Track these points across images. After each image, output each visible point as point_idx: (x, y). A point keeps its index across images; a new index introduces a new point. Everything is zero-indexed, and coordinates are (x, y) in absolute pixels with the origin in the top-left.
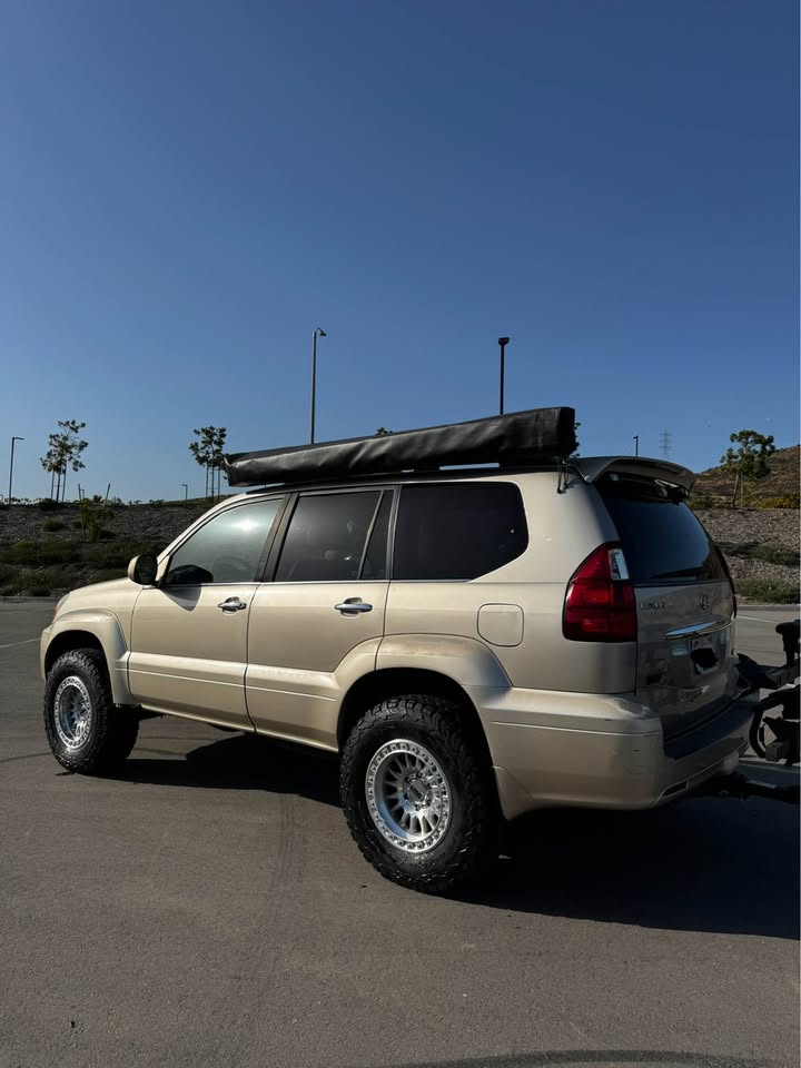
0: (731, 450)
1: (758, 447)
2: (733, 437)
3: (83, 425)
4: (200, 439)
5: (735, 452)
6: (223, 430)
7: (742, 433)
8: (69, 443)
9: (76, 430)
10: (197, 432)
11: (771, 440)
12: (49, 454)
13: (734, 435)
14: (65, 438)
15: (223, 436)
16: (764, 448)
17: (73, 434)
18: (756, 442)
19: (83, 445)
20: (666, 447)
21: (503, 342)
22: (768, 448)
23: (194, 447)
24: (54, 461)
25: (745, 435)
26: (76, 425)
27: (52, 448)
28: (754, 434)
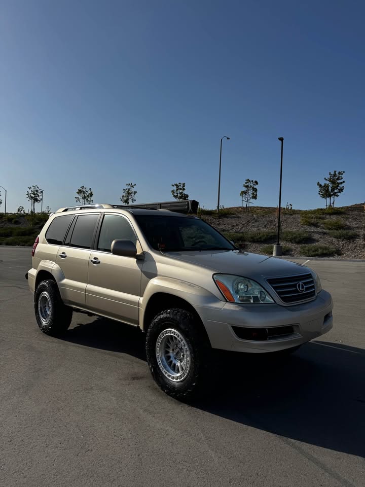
3: (135, 185)
4: (175, 188)
6: (184, 184)
8: (130, 192)
9: (133, 187)
10: (173, 185)
12: (123, 196)
14: (129, 190)
15: (184, 186)
17: (132, 188)
19: (135, 193)
23: (173, 192)
24: (125, 199)
26: (133, 185)
27: (124, 194)
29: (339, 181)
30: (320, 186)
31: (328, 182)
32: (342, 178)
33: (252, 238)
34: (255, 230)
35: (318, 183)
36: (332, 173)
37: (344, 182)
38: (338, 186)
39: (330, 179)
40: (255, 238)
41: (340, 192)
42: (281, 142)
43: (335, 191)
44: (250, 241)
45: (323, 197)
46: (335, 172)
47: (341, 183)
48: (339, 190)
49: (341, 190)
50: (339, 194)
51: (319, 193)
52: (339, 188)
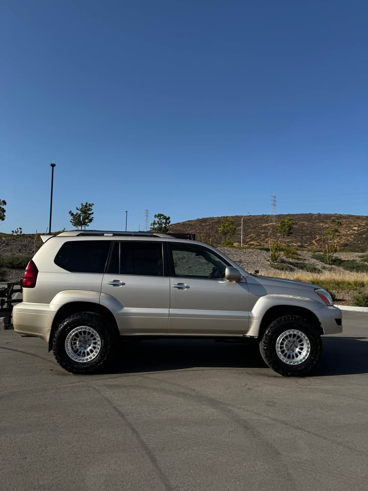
0: (155, 221)
1: (164, 221)
2: (156, 216)
5: (156, 222)
7: (158, 215)
11: (169, 218)
13: (156, 215)
16: (166, 221)
18: (164, 219)
20: (147, 216)
21: (53, 166)
22: (168, 221)
25: (160, 215)
28: (163, 215)
29: (90, 212)
30: (72, 214)
31: (79, 212)
32: (92, 210)
33: (10, 263)
34: (9, 254)
35: (71, 211)
36: (84, 204)
37: (93, 213)
38: (89, 217)
39: (82, 209)
40: (15, 263)
41: (90, 222)
42: (52, 167)
43: (86, 221)
44: (8, 267)
45: (74, 225)
46: (87, 203)
47: (91, 214)
48: (90, 220)
49: (91, 220)
50: (88, 224)
51: (71, 221)
52: (89, 218)
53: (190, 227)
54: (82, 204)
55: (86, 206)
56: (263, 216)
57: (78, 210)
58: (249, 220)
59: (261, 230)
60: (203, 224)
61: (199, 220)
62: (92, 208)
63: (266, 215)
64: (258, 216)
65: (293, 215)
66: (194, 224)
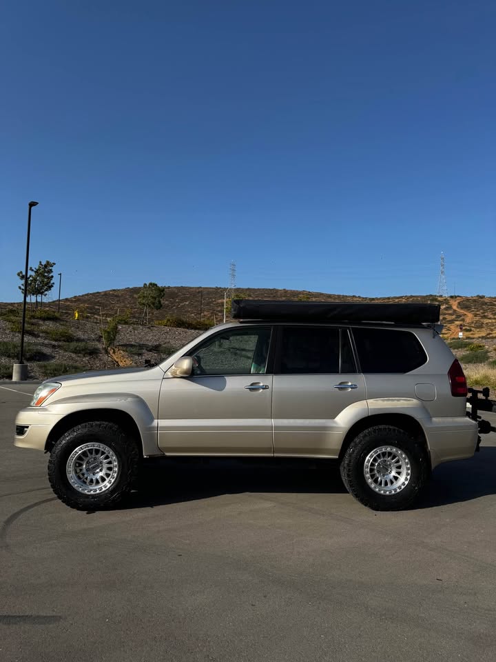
29: (49, 275)
32: (52, 272)
36: (44, 263)
37: (53, 277)
38: (48, 282)
39: (38, 269)
41: (48, 290)
42: (28, 207)
43: (44, 288)
46: (47, 262)
47: (51, 278)
48: (49, 286)
50: (46, 292)
51: (20, 288)
53: (116, 299)
54: (40, 262)
55: (46, 266)
56: (217, 289)
57: (33, 270)
58: (199, 292)
59: (217, 307)
60: (135, 296)
61: (128, 290)
62: (53, 269)
63: (220, 288)
64: (211, 288)
65: (254, 290)
66: (122, 295)
